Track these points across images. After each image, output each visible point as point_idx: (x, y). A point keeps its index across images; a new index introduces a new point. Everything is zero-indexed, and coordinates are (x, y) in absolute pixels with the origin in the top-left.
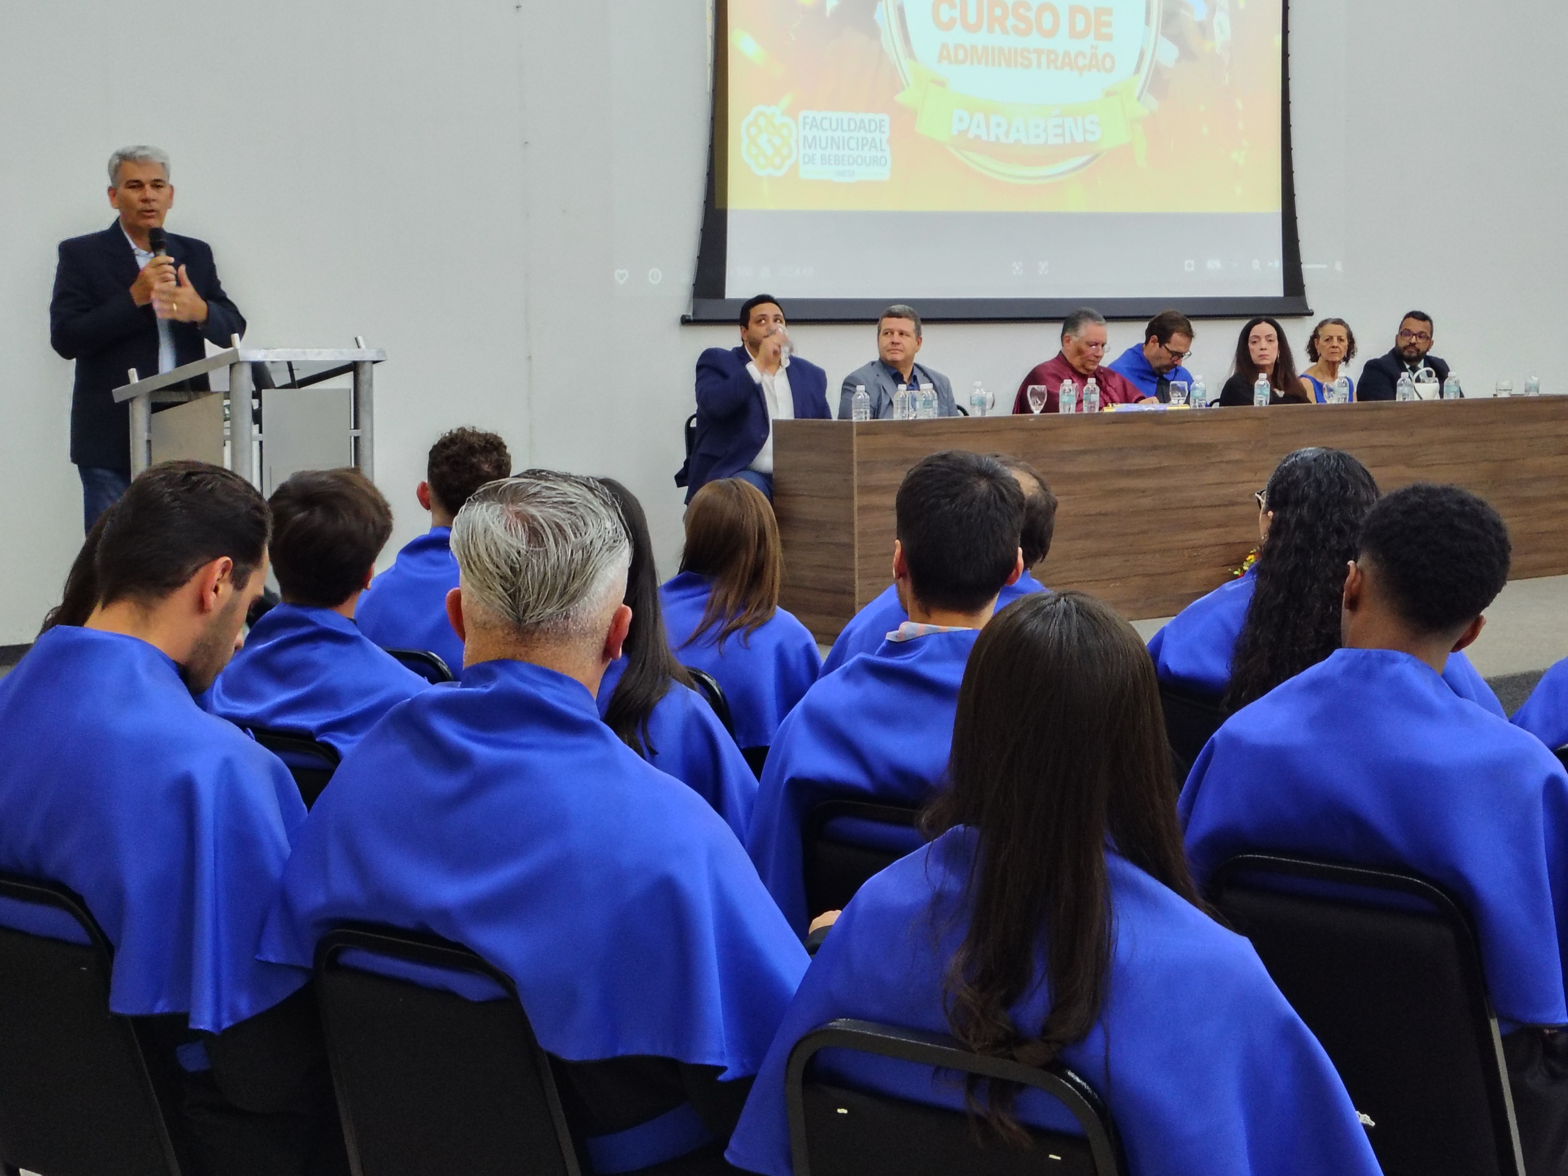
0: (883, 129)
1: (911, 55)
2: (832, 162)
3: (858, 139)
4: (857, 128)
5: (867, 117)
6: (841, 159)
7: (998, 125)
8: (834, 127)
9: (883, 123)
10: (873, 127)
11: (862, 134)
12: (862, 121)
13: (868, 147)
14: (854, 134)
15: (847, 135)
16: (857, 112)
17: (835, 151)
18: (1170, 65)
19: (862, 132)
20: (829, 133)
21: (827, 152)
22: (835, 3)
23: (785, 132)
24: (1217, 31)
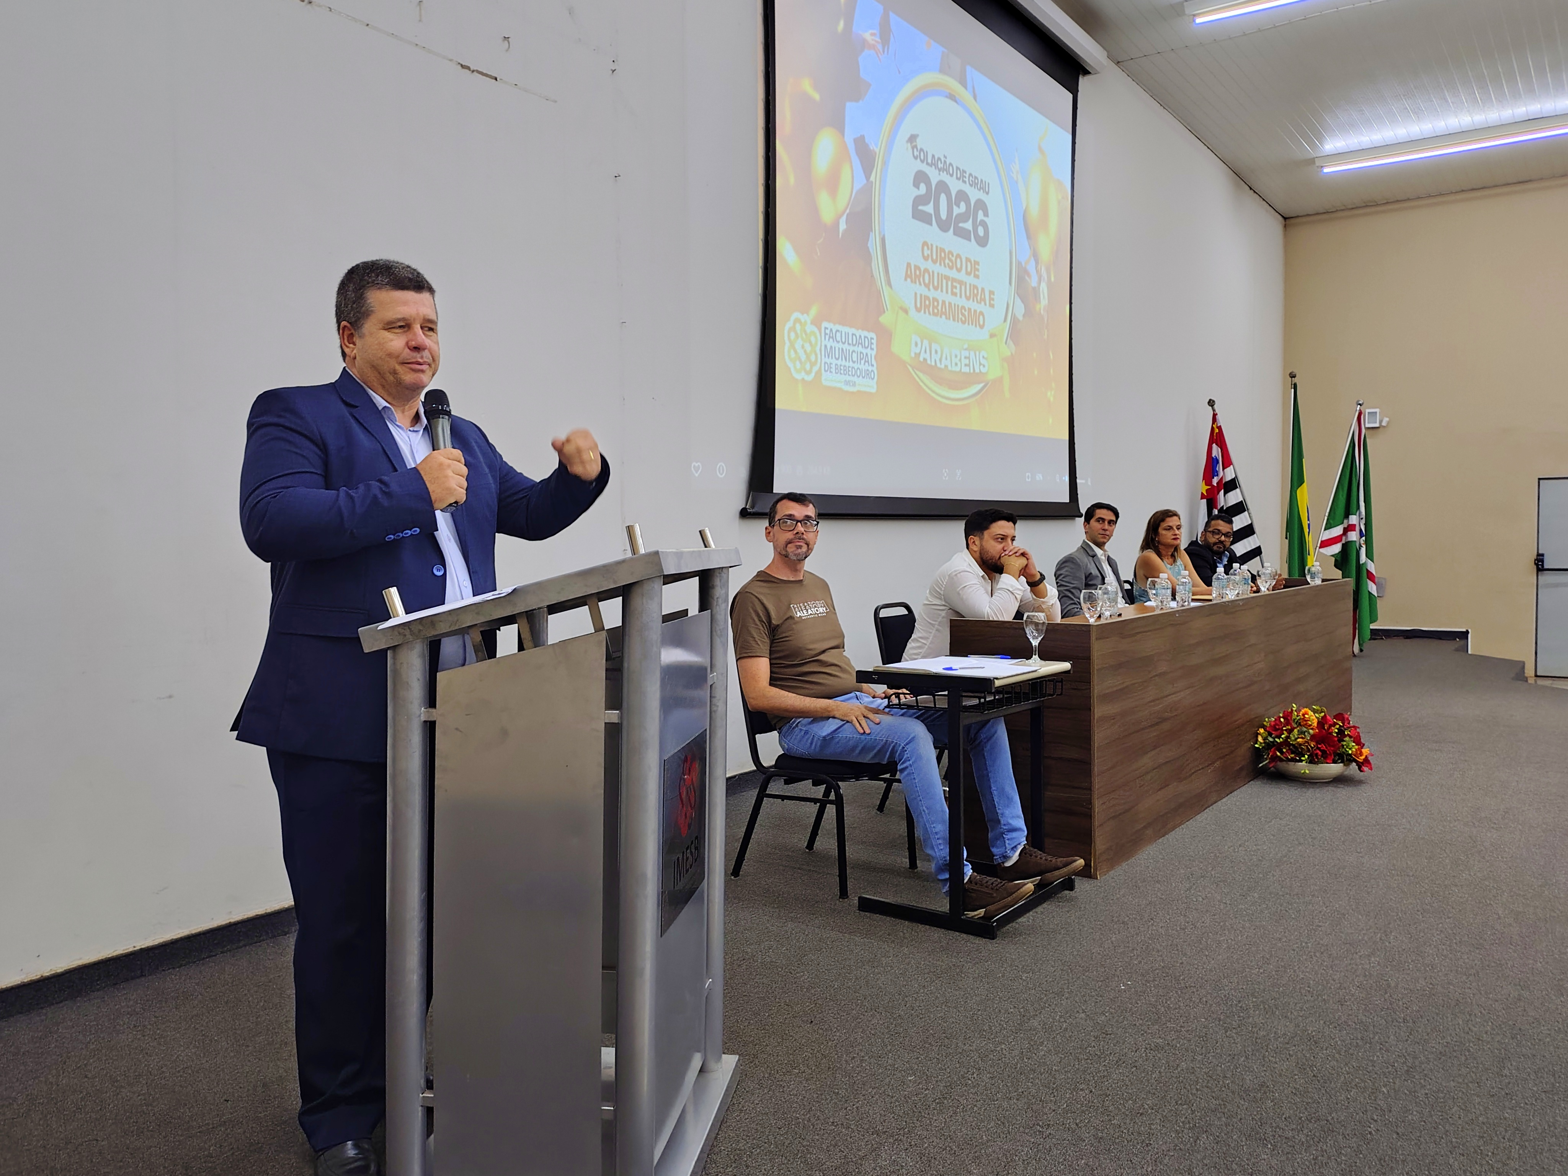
0: (872, 346)
1: (889, 283)
3: (857, 353)
4: (857, 343)
5: (864, 333)
6: (846, 369)
7: (936, 352)
8: (843, 340)
9: (872, 342)
10: (866, 344)
11: (860, 349)
12: (860, 336)
13: (864, 361)
14: (856, 348)
15: (852, 348)
16: (858, 329)
17: (844, 363)
18: (1021, 318)
19: (860, 346)
20: (841, 345)
21: (839, 362)
22: (845, 227)
23: (813, 339)
24: (1041, 296)
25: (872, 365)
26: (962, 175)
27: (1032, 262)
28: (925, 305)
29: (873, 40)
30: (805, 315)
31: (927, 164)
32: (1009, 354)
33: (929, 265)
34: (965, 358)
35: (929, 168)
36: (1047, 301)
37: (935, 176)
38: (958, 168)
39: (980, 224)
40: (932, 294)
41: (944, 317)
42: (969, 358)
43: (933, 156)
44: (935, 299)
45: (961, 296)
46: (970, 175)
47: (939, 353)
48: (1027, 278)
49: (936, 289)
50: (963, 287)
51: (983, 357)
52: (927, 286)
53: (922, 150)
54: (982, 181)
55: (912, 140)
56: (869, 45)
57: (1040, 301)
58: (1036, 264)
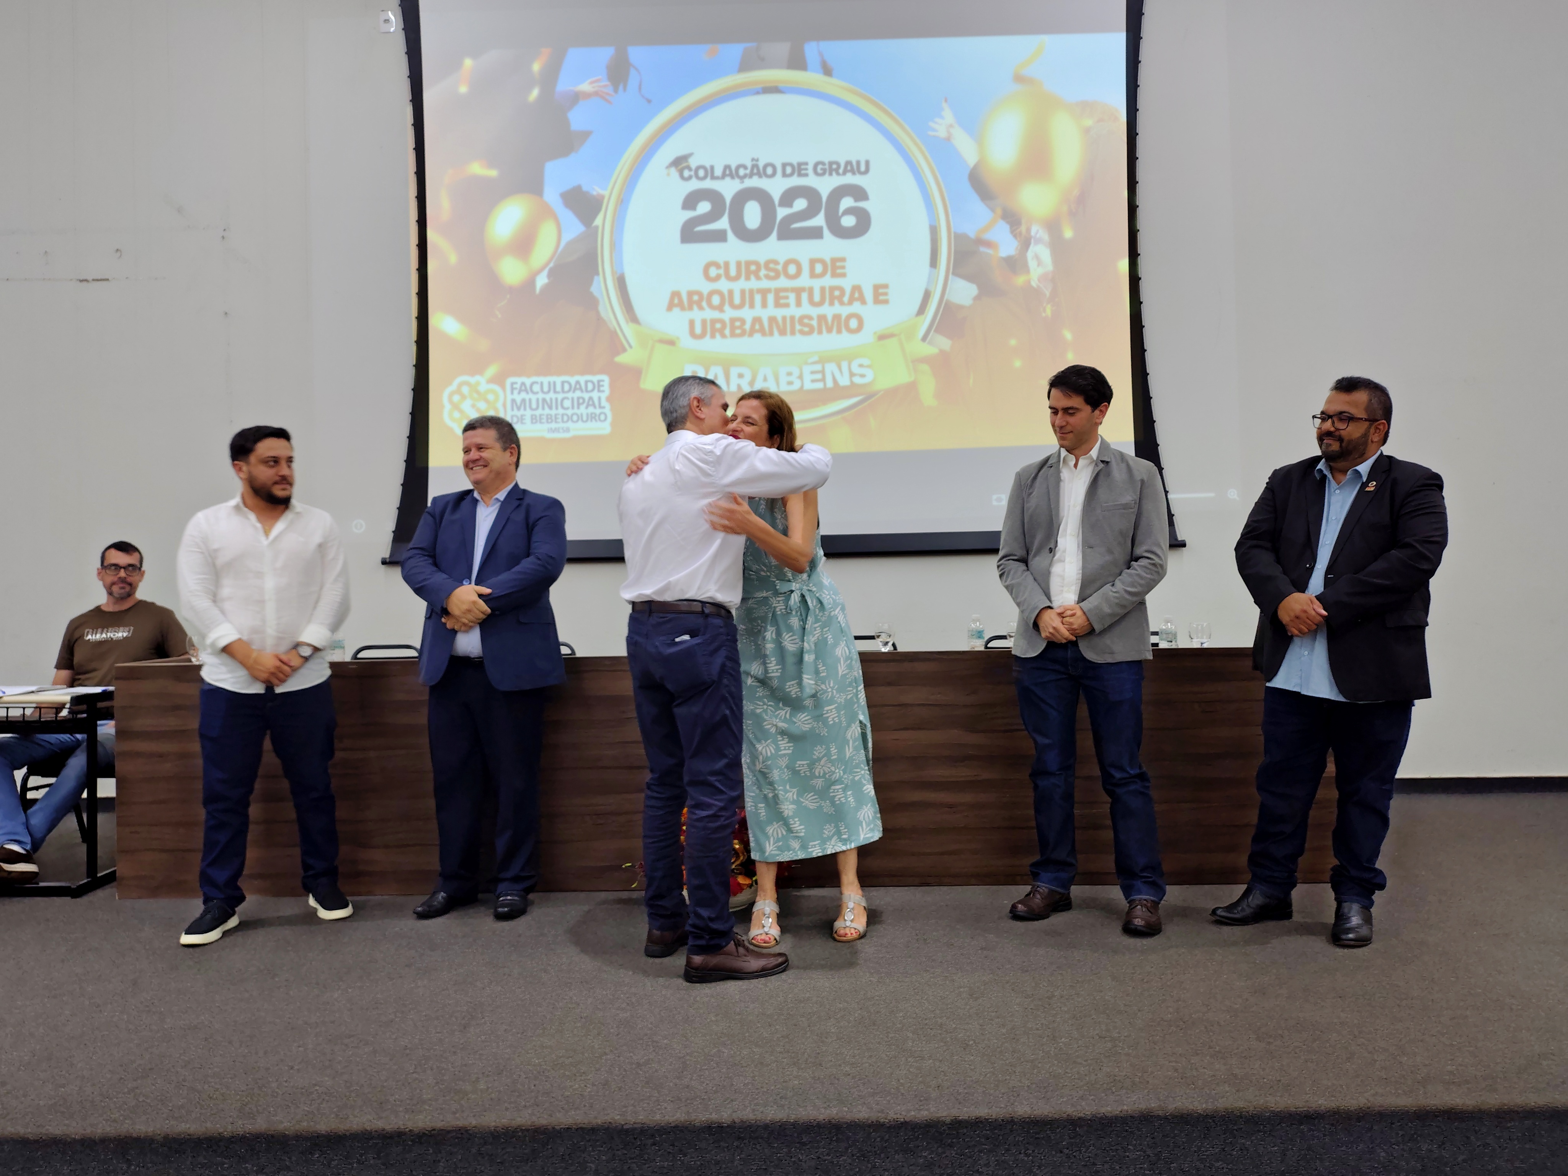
0: (602, 389)
1: (634, 318)
2: (544, 420)
3: (573, 399)
4: (573, 389)
5: (582, 379)
6: (553, 418)
7: (741, 376)
8: (545, 390)
9: (601, 383)
10: (590, 386)
11: (578, 394)
12: (578, 382)
13: (585, 405)
14: (570, 395)
15: (560, 396)
16: (572, 375)
17: (547, 411)
20: (541, 396)
21: (538, 413)
22: (546, 281)
23: (491, 397)
24: (1032, 264)
25: (604, 407)
26: (799, 169)
28: (713, 329)
29: (593, 87)
30: (478, 378)
31: (713, 178)
33: (724, 285)
34: (813, 373)
35: (720, 181)
37: (728, 189)
38: (784, 166)
39: (846, 213)
40: (729, 314)
41: (757, 336)
42: (823, 372)
43: (727, 167)
44: (733, 320)
45: (799, 304)
46: (816, 165)
47: (748, 377)
49: (741, 306)
50: (805, 296)
51: (861, 366)
52: (720, 308)
53: (698, 168)
54: (849, 163)
55: (680, 163)
56: (587, 96)
57: (1027, 271)
58: (1011, 227)
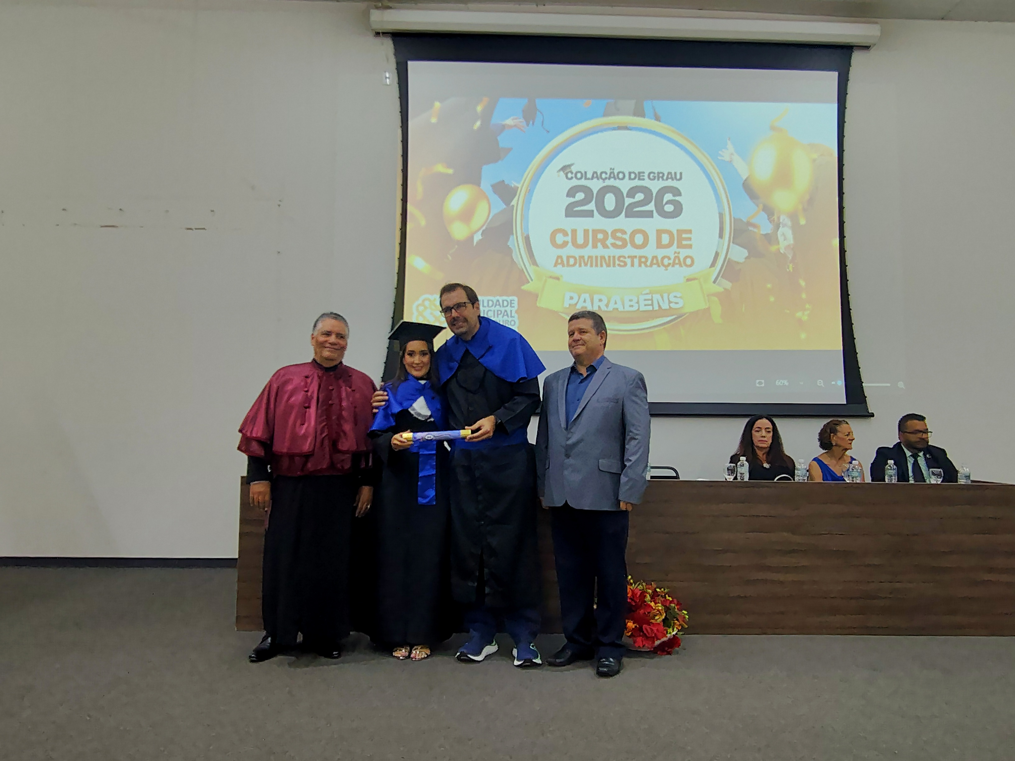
0: (513, 305)
1: (535, 263)
3: (494, 311)
4: (494, 305)
5: (500, 299)
7: (600, 300)
9: (513, 302)
10: (505, 303)
12: (498, 301)
13: (502, 315)
18: (742, 260)
19: (498, 307)
22: (480, 237)
24: (781, 238)
25: (514, 317)
26: (639, 176)
27: (764, 215)
29: (514, 122)
31: (586, 179)
32: (723, 290)
34: (645, 300)
35: (590, 181)
36: (792, 242)
37: (596, 186)
38: (630, 173)
39: (667, 203)
42: (652, 300)
43: (595, 173)
46: (650, 173)
47: (605, 301)
48: (751, 228)
51: (675, 297)
53: (577, 172)
54: (669, 173)
55: (565, 169)
56: (510, 127)
57: (778, 243)
58: (768, 216)
